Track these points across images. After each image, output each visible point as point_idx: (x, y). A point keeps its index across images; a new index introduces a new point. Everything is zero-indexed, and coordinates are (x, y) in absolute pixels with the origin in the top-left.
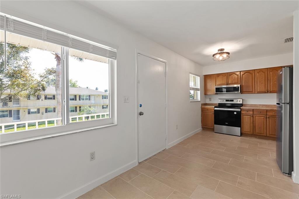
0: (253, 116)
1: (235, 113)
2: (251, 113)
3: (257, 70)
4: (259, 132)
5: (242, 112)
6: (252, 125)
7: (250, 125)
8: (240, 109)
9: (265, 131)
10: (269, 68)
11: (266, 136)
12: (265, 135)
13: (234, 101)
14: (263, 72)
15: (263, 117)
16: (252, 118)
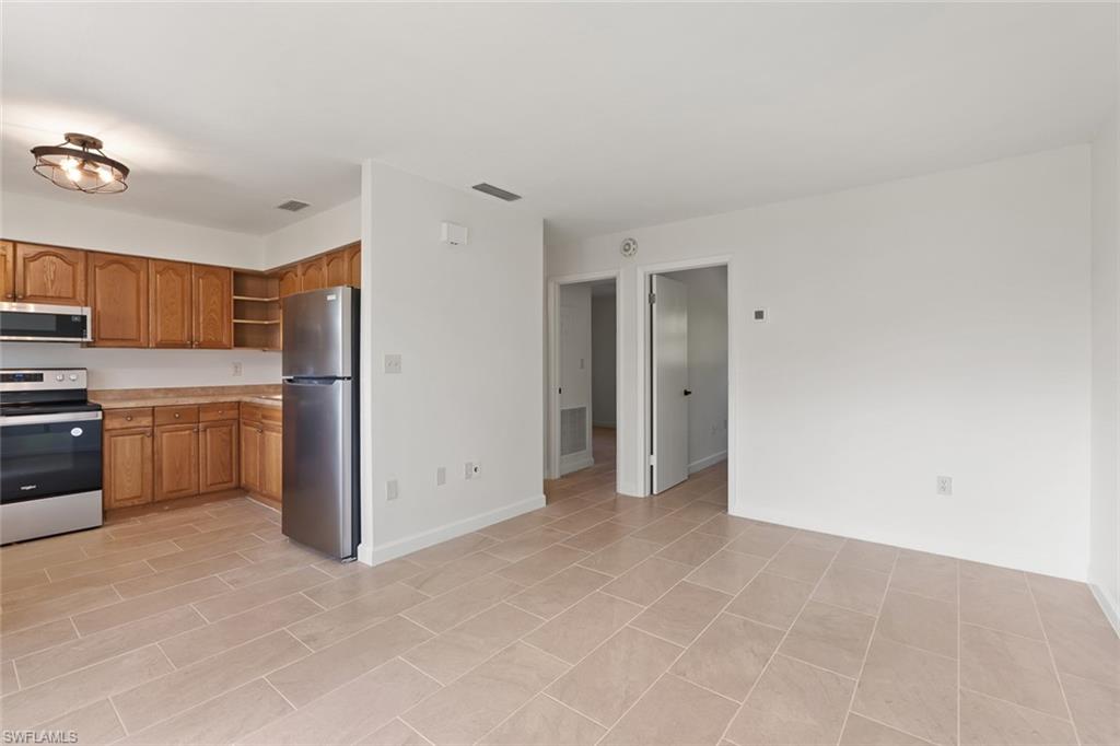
0: (153, 435)
1: (77, 432)
2: (146, 421)
3: (158, 263)
4: (176, 488)
5: (109, 424)
6: (148, 467)
7: (143, 468)
8: (100, 413)
9: (194, 476)
10: (195, 264)
11: (199, 494)
12: (194, 490)
13: (44, 377)
14: (178, 275)
15: (187, 432)
16: (148, 441)
